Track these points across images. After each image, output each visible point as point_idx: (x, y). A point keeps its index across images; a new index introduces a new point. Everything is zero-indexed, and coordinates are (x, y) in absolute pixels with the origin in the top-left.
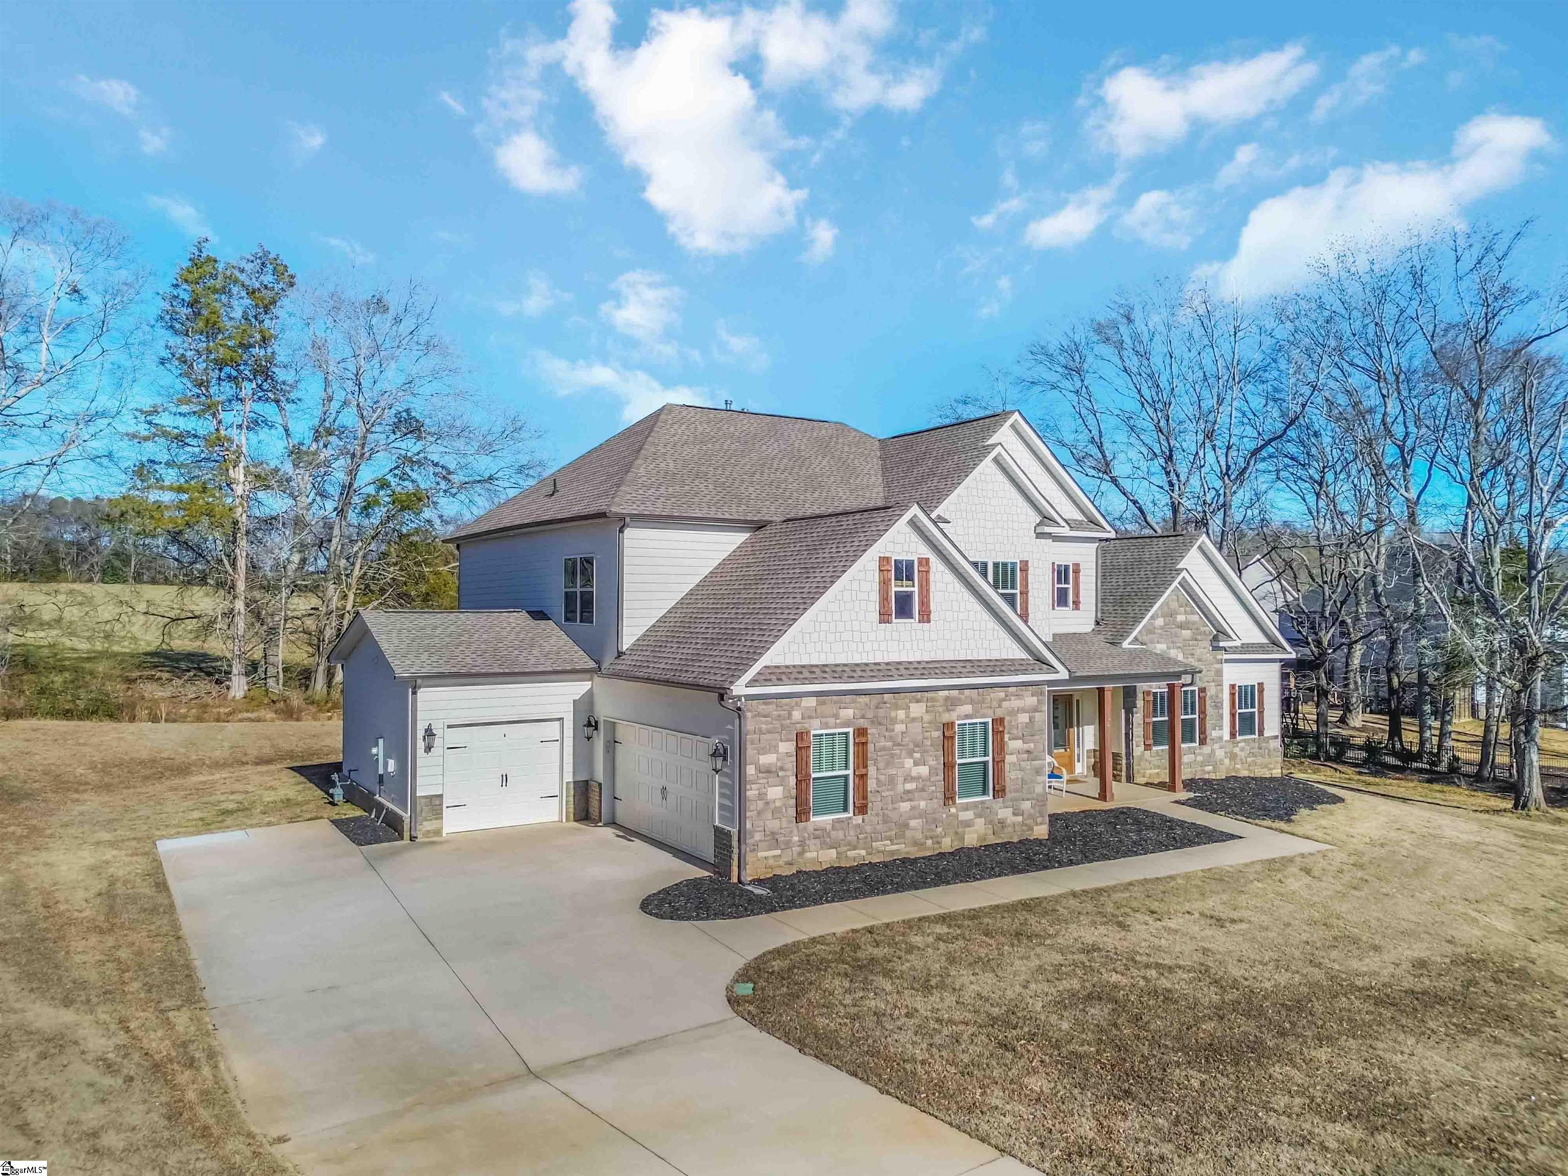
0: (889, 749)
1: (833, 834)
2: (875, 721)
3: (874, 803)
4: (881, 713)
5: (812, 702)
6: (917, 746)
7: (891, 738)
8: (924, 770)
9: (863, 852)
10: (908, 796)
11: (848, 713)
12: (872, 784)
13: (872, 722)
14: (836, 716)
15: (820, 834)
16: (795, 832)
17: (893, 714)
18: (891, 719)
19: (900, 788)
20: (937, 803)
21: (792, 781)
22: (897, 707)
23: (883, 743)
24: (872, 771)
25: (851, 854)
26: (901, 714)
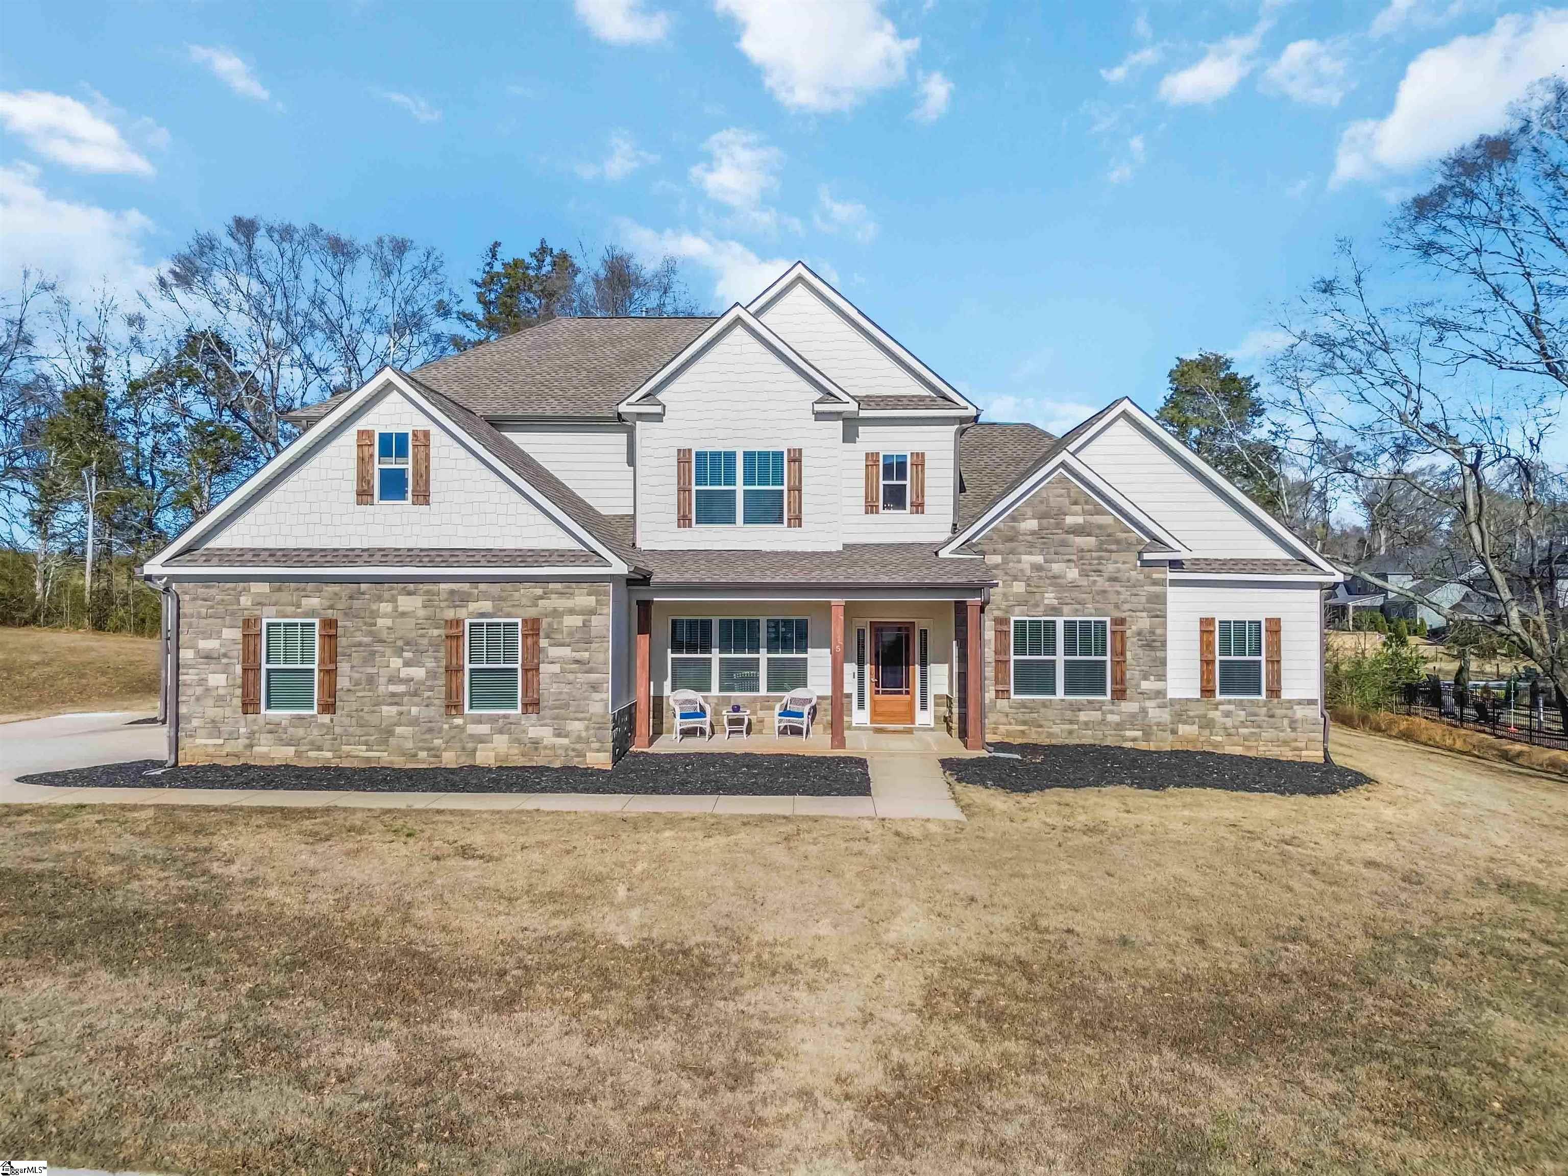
0: (367, 645)
1: (291, 730)
2: (348, 613)
3: (346, 704)
4: (357, 604)
5: (263, 588)
6: (408, 643)
7: (371, 633)
8: (418, 673)
9: (329, 755)
10: (395, 699)
11: (314, 602)
12: (343, 682)
13: (346, 614)
14: (298, 606)
15: (274, 728)
16: (243, 723)
17: (374, 607)
18: (372, 612)
19: (382, 689)
20: (436, 711)
21: (239, 669)
22: (380, 599)
23: (360, 638)
24: (344, 667)
25: (312, 754)
26: (386, 607)
